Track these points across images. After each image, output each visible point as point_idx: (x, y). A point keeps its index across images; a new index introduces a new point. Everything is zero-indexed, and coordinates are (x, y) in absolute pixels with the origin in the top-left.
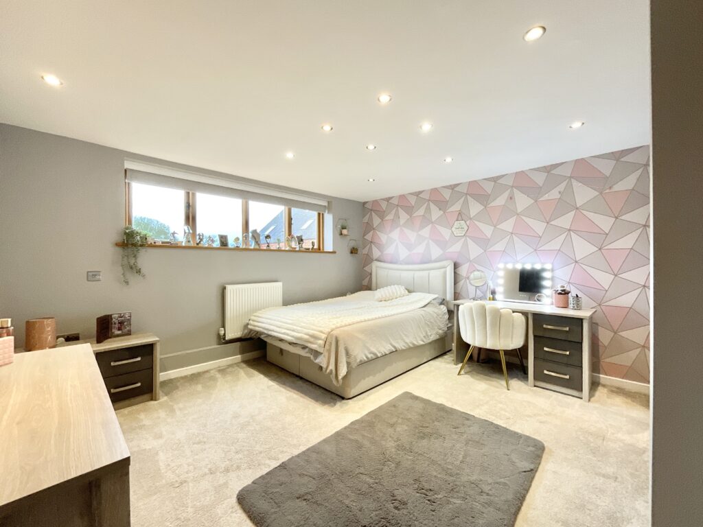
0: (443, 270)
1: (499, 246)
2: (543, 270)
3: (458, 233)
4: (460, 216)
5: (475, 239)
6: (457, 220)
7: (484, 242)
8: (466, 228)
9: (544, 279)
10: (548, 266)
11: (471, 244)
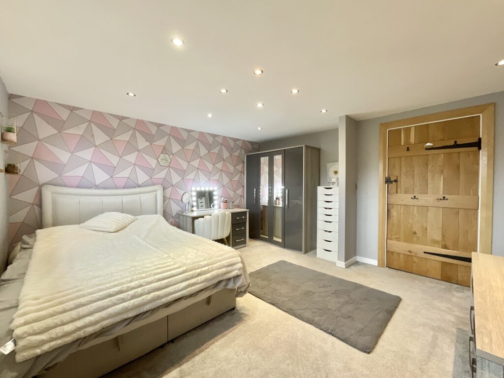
0: (155, 193)
1: (191, 176)
2: (213, 191)
3: (162, 163)
4: (165, 150)
5: (175, 170)
6: (162, 153)
7: (182, 173)
8: (169, 161)
9: (214, 195)
10: (215, 188)
11: (173, 173)
